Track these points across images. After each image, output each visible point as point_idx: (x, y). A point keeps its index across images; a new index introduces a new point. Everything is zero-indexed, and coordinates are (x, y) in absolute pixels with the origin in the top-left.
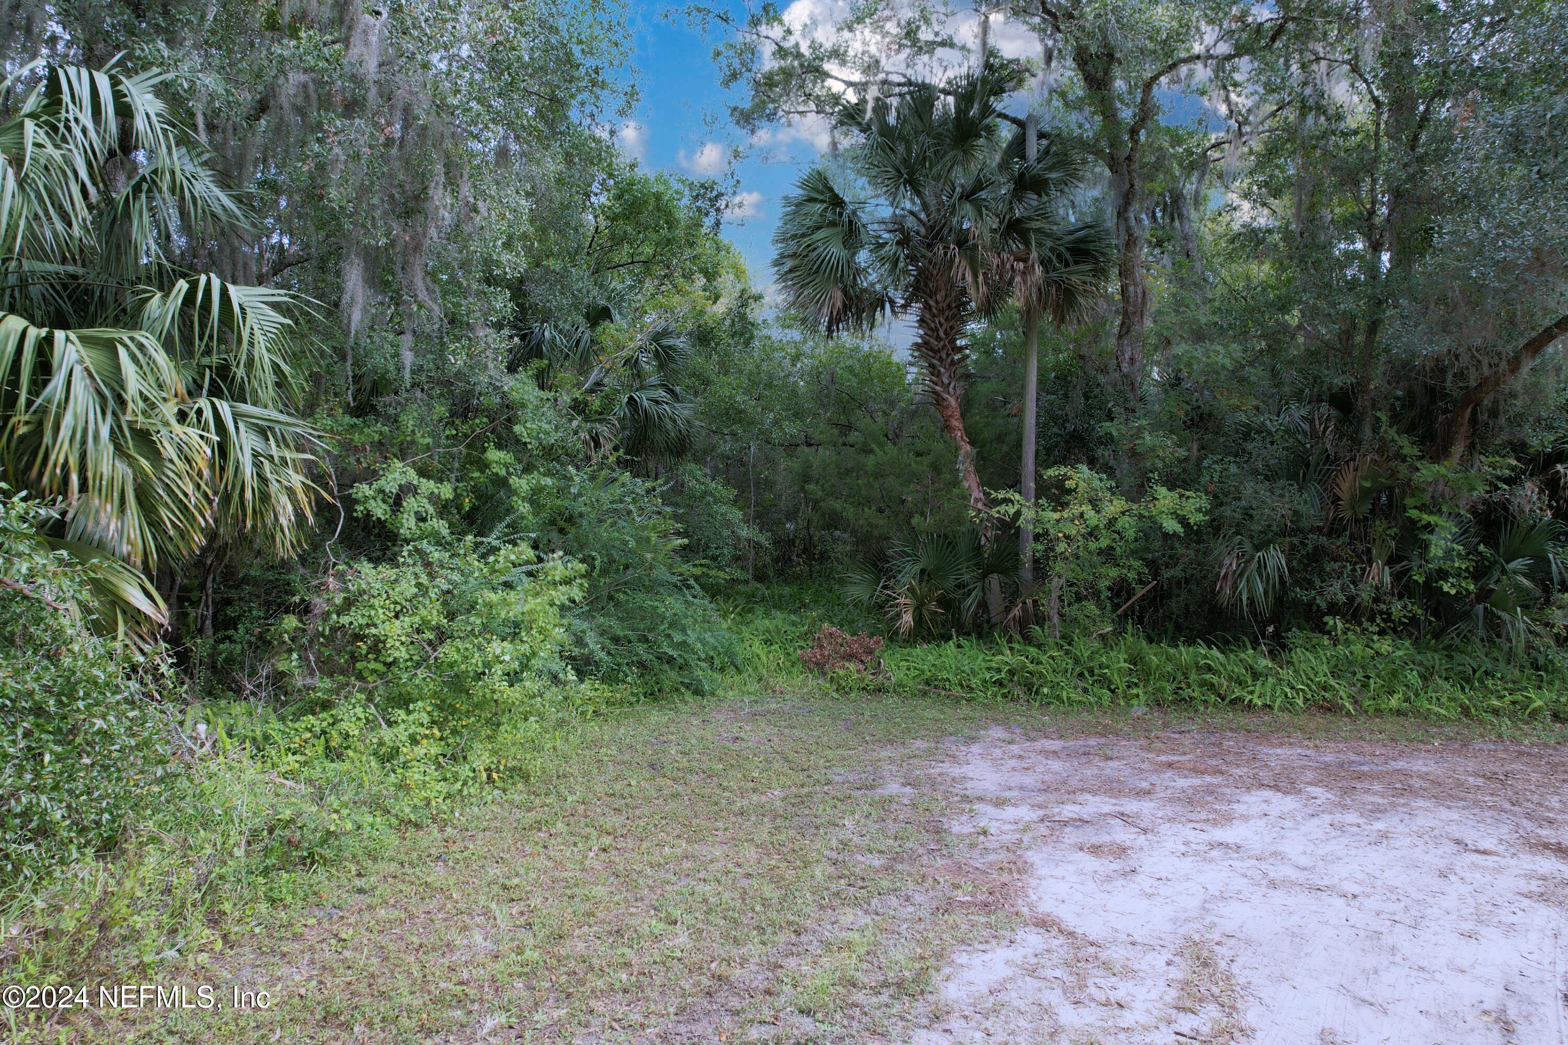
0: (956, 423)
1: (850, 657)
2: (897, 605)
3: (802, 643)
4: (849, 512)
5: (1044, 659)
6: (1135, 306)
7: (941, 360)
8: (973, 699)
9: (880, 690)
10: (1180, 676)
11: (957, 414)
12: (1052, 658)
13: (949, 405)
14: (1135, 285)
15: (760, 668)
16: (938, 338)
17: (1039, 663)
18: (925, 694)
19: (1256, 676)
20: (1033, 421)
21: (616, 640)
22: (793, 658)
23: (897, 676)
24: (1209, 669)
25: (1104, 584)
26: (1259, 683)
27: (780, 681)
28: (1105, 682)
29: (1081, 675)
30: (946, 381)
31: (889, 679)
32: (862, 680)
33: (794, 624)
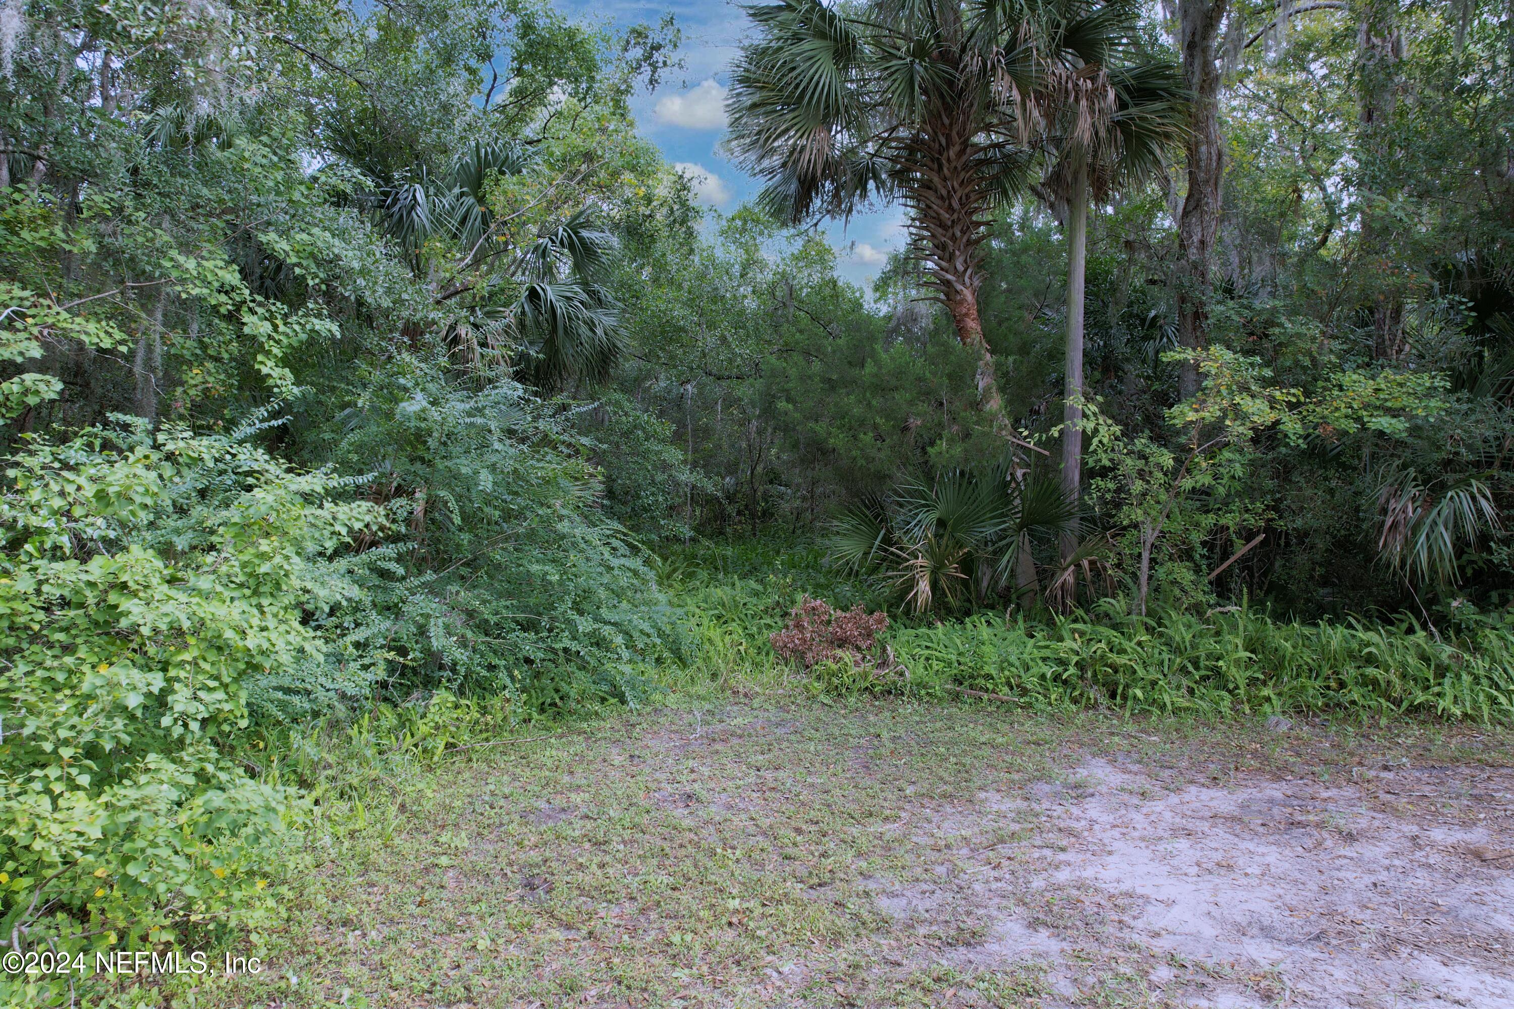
0: (972, 324)
1: (842, 642)
2: (911, 568)
3: (768, 621)
4: (838, 440)
5: (1127, 645)
6: (1208, 172)
7: (953, 238)
8: (1030, 705)
9: (892, 692)
10: (1327, 671)
11: (974, 312)
12: (1139, 644)
13: (964, 300)
14: (1209, 143)
15: (715, 658)
16: (951, 209)
17: (1122, 651)
18: (956, 697)
19: (1441, 672)
20: (1081, 319)
21: (484, 628)
22: (759, 643)
23: (914, 672)
24: (1370, 660)
25: (1196, 537)
26: (1447, 681)
27: (743, 679)
28: (1217, 678)
29: (1183, 670)
30: (960, 268)
31: (902, 674)
32: (865, 676)
33: (756, 594)
